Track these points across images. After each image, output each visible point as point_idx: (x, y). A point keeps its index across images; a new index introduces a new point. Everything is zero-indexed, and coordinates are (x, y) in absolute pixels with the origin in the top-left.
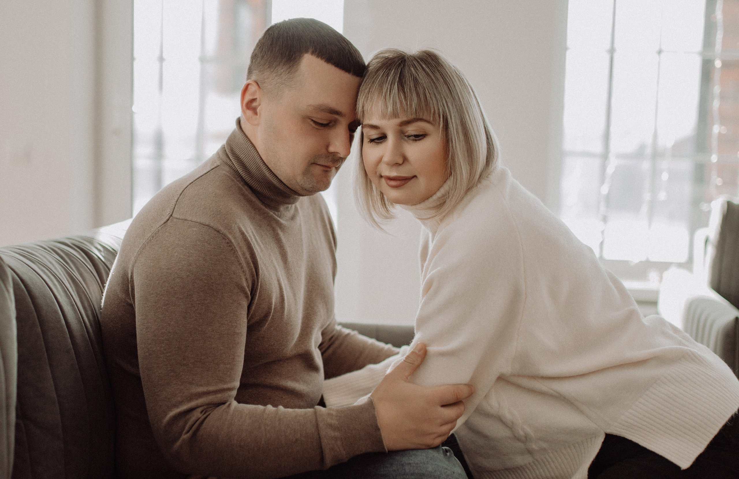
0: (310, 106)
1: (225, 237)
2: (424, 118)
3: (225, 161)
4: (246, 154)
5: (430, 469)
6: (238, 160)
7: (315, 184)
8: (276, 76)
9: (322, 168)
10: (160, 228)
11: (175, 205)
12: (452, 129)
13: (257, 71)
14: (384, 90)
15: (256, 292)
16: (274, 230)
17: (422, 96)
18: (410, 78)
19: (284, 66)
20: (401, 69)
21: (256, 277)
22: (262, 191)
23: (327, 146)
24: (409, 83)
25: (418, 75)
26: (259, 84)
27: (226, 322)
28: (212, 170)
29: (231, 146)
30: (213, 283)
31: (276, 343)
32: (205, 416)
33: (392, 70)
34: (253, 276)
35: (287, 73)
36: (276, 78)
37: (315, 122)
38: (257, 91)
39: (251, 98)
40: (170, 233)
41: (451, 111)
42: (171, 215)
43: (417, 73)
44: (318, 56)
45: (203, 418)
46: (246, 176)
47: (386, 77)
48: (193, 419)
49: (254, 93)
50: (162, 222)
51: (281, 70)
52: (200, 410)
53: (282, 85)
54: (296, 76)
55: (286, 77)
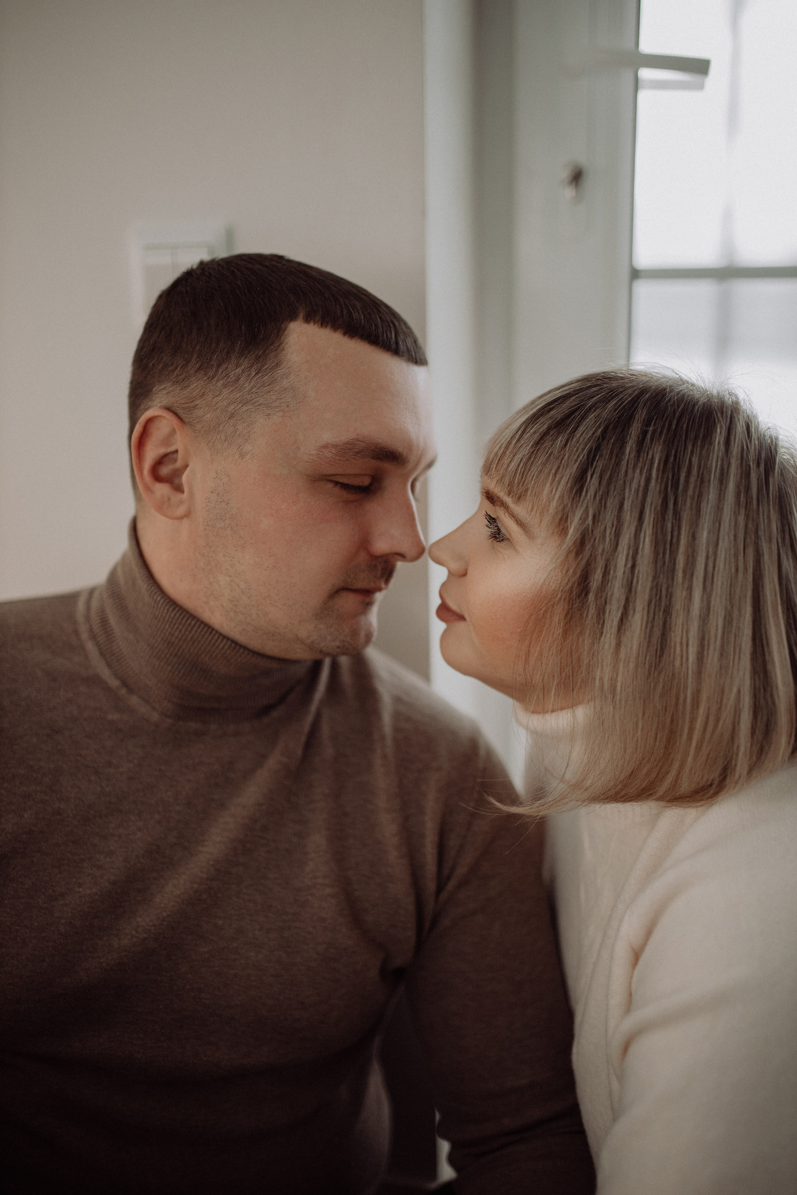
0: (325, 447)
8: (225, 386)
13: (169, 384)
26: (180, 412)
35: (254, 373)
36: (226, 392)
37: (345, 486)
38: (178, 432)
39: (162, 451)
44: (323, 324)
49: (168, 440)
53: (244, 406)
54: (279, 379)
55: (252, 384)
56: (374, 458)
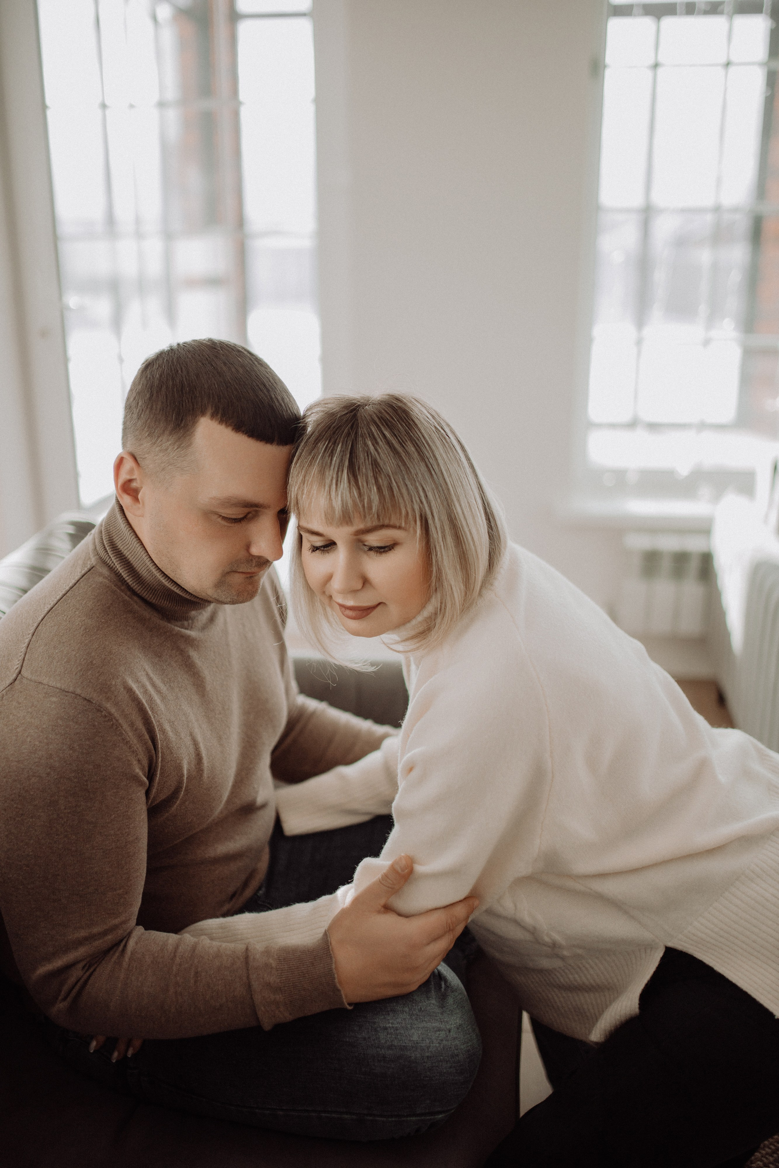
1: (99, 709)
2: (391, 523)
3: (103, 558)
4: (130, 551)
5: (415, 1038)
6: (121, 558)
7: (235, 598)
8: (160, 451)
9: (244, 576)
10: (4, 691)
11: (25, 654)
12: (435, 536)
13: (134, 439)
14: (328, 481)
15: (155, 770)
16: (182, 652)
17: (386, 492)
18: (367, 461)
19: (171, 436)
20: (352, 443)
21: (153, 752)
22: (159, 603)
23: (248, 547)
24: (365, 469)
25: (379, 454)
26: (138, 460)
27: (112, 832)
28: (83, 576)
29: (110, 534)
30: (87, 781)
31: (195, 819)
32: (88, 974)
33: (338, 444)
34: (149, 751)
35: (176, 448)
36: (161, 454)
38: (136, 470)
39: (129, 476)
40: (19, 703)
41: (433, 504)
42: (20, 672)
43: (376, 450)
44: (221, 422)
45: (85, 977)
46: (133, 583)
47: (329, 457)
48: (72, 980)
49: (131, 472)
50: (8, 682)
51: (167, 441)
52: (80, 965)
53: (170, 466)
54: (189, 454)
55: (174, 454)
56: (243, 507)
